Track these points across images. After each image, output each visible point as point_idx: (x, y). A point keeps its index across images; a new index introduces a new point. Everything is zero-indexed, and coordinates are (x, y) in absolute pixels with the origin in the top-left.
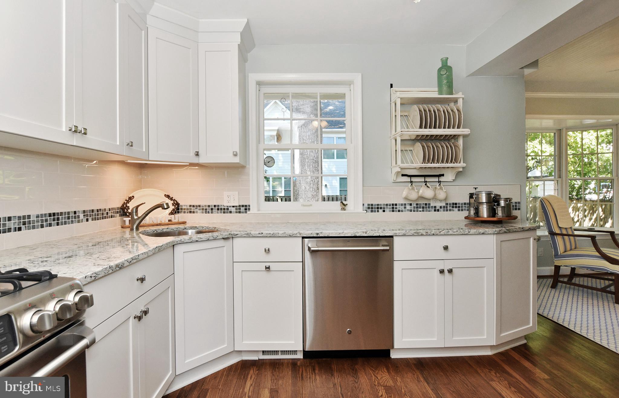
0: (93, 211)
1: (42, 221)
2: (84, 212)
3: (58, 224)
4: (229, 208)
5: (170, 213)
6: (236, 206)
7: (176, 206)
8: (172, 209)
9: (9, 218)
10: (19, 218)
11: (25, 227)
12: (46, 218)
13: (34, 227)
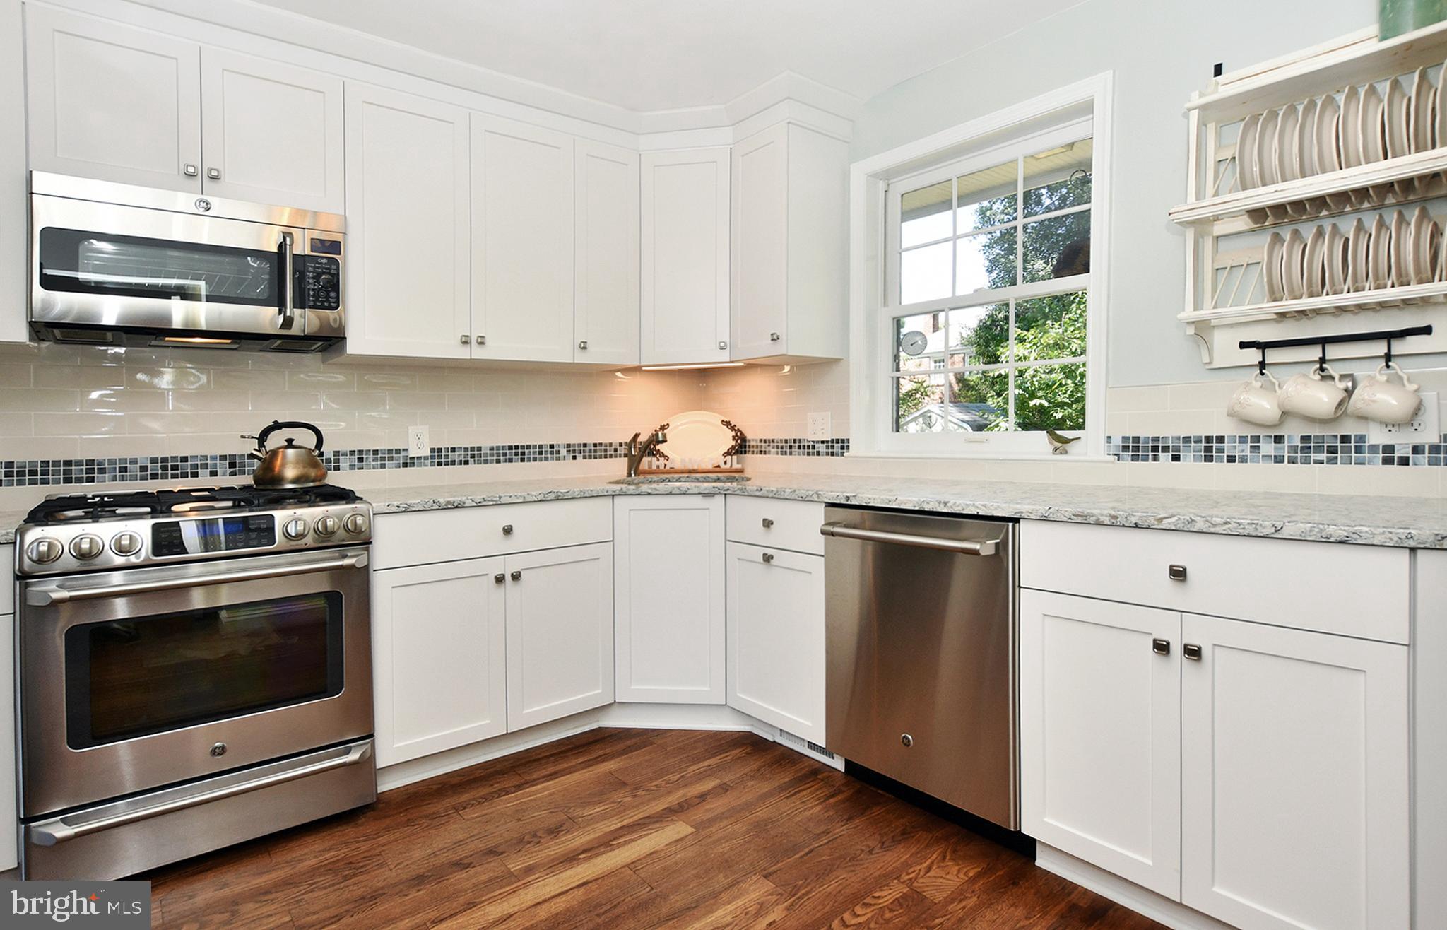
0: (585, 445)
1: (498, 455)
2: (569, 446)
3: (522, 460)
4: (817, 445)
5: (725, 453)
6: (827, 442)
7: (739, 441)
8: (730, 447)
9: (453, 450)
10: (466, 449)
11: (474, 461)
12: (505, 451)
13: (486, 462)
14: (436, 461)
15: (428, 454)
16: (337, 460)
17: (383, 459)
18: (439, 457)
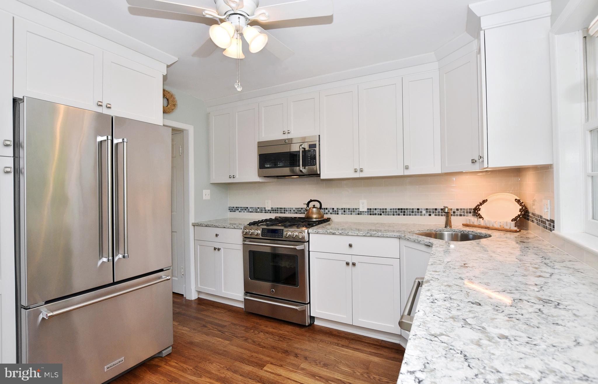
0: (436, 209)
1: (394, 212)
2: (427, 209)
3: (404, 215)
4: (546, 222)
5: (513, 219)
6: (549, 220)
7: (523, 213)
8: (517, 215)
9: (376, 209)
10: (380, 209)
11: (384, 214)
12: (396, 211)
13: (388, 215)
14: (369, 213)
15: (366, 210)
16: (338, 211)
17: (351, 211)
18: (371, 212)
